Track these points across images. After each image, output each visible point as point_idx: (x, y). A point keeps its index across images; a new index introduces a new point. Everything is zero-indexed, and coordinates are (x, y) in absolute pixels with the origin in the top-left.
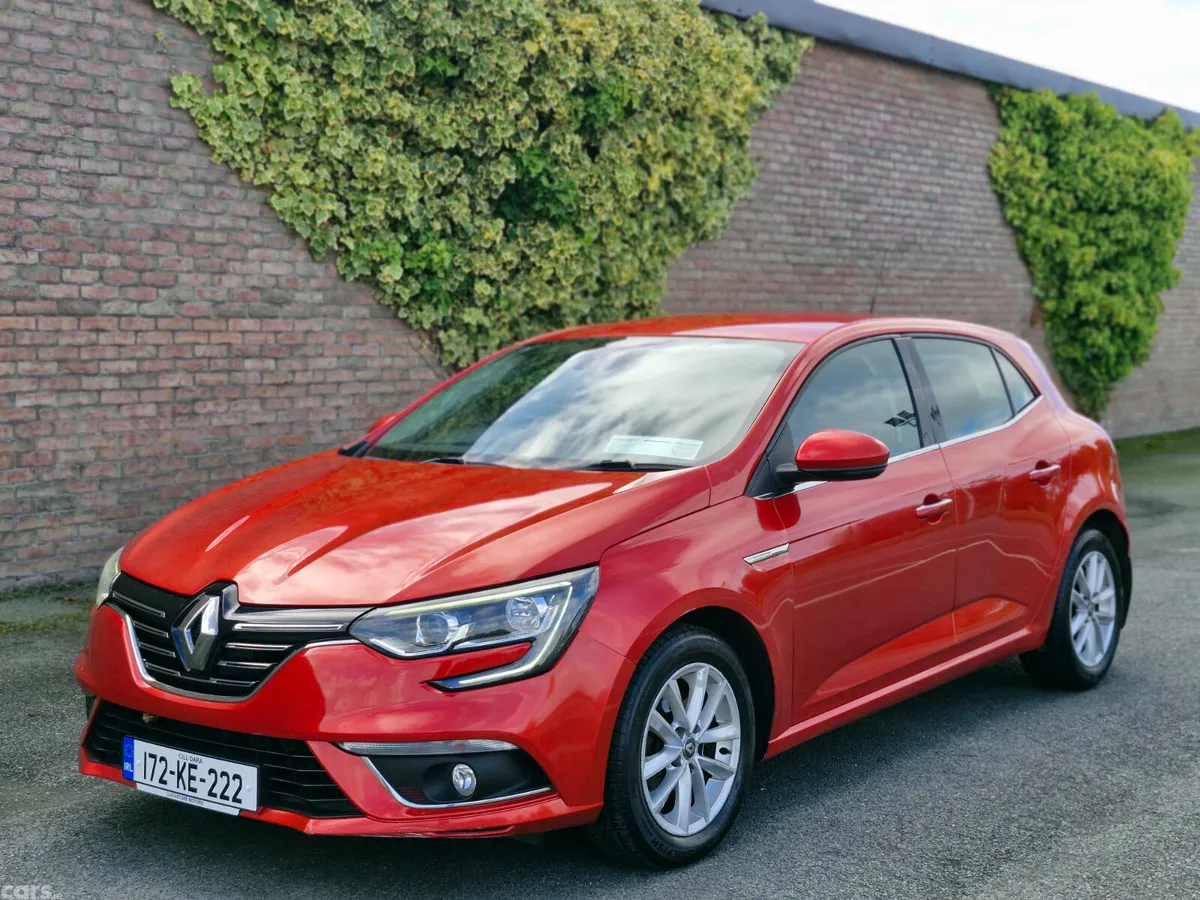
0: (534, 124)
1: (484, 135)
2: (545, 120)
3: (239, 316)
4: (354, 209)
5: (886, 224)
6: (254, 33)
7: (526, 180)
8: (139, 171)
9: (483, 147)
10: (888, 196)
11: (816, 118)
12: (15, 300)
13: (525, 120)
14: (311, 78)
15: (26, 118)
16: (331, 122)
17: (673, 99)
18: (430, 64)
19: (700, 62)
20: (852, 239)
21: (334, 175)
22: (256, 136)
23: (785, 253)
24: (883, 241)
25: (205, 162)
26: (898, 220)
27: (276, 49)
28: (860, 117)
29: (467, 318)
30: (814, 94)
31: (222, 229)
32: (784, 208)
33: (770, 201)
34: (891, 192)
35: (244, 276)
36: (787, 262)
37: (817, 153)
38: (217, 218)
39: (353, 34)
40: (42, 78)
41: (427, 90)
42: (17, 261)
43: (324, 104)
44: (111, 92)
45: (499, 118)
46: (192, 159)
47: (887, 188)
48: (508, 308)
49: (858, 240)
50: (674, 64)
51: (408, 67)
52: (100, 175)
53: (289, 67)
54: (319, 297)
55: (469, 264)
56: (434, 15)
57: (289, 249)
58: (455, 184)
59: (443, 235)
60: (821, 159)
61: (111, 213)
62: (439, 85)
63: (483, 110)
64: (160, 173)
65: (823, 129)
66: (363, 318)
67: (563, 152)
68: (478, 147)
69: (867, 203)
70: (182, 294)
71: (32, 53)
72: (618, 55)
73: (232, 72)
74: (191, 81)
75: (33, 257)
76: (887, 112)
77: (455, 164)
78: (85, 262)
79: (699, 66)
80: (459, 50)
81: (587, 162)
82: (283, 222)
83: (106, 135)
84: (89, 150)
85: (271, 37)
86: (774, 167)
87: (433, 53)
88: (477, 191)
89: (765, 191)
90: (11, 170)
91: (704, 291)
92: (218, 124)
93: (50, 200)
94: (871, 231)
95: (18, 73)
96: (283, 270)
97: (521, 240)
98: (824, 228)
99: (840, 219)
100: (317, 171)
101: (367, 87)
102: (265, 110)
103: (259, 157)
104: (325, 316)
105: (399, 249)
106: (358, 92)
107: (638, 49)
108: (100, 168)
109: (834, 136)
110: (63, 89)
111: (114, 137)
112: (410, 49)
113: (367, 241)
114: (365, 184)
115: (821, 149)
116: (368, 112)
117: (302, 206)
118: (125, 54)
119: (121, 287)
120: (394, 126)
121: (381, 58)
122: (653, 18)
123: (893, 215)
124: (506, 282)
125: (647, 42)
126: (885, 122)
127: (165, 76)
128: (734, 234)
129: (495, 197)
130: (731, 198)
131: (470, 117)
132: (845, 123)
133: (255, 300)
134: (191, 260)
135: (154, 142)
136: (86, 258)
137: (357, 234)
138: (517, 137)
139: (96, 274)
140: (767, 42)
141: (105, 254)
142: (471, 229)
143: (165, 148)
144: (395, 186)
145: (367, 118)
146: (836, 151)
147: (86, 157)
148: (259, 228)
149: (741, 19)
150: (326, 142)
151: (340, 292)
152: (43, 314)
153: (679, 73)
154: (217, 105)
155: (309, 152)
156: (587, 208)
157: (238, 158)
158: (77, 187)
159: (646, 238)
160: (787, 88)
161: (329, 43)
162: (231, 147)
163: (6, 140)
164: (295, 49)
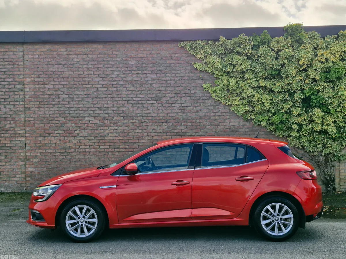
0: (309, 81)
2: (313, 80)
4: (255, 109)
6: (223, 72)
8: (196, 105)
9: (293, 90)
12: (167, 133)
15: (169, 97)
16: (245, 89)
22: (226, 94)
25: (213, 101)
27: (230, 75)
29: (292, 134)
31: (218, 116)
35: (224, 126)
38: (216, 113)
40: (173, 89)
42: (167, 125)
44: (189, 89)
46: (210, 101)
48: (305, 131)
52: (186, 107)
53: (234, 78)
54: (247, 130)
55: (292, 120)
57: (237, 119)
58: (287, 100)
59: (286, 113)
61: (189, 114)
64: (201, 105)
66: (262, 135)
68: (291, 90)
70: (207, 130)
71: (171, 84)
73: (219, 81)
74: (208, 85)
75: (171, 124)
77: (285, 95)
78: (183, 124)
83: (188, 98)
84: (184, 102)
85: (228, 73)
90: (166, 107)
92: (214, 93)
93: (175, 112)
95: (167, 89)
96: (236, 124)
97: (310, 113)
100: (243, 101)
101: (254, 79)
102: (228, 88)
103: (227, 99)
104: (249, 134)
105: (267, 118)
106: (251, 81)
108: (186, 105)
110: (178, 90)
111: (190, 99)
113: (259, 116)
116: (254, 85)
117: (238, 109)
118: (193, 81)
119: (191, 129)
121: (258, 72)
127: (201, 84)
133: (228, 131)
134: (210, 123)
135: (200, 98)
138: (303, 86)
139: (185, 127)
141: (187, 123)
143: (203, 100)
144: (263, 102)
148: (229, 115)
151: (254, 129)
152: (173, 136)
154: (215, 88)
156: (330, 103)
157: (220, 100)
158: (181, 110)
163: (165, 102)
164: (236, 74)
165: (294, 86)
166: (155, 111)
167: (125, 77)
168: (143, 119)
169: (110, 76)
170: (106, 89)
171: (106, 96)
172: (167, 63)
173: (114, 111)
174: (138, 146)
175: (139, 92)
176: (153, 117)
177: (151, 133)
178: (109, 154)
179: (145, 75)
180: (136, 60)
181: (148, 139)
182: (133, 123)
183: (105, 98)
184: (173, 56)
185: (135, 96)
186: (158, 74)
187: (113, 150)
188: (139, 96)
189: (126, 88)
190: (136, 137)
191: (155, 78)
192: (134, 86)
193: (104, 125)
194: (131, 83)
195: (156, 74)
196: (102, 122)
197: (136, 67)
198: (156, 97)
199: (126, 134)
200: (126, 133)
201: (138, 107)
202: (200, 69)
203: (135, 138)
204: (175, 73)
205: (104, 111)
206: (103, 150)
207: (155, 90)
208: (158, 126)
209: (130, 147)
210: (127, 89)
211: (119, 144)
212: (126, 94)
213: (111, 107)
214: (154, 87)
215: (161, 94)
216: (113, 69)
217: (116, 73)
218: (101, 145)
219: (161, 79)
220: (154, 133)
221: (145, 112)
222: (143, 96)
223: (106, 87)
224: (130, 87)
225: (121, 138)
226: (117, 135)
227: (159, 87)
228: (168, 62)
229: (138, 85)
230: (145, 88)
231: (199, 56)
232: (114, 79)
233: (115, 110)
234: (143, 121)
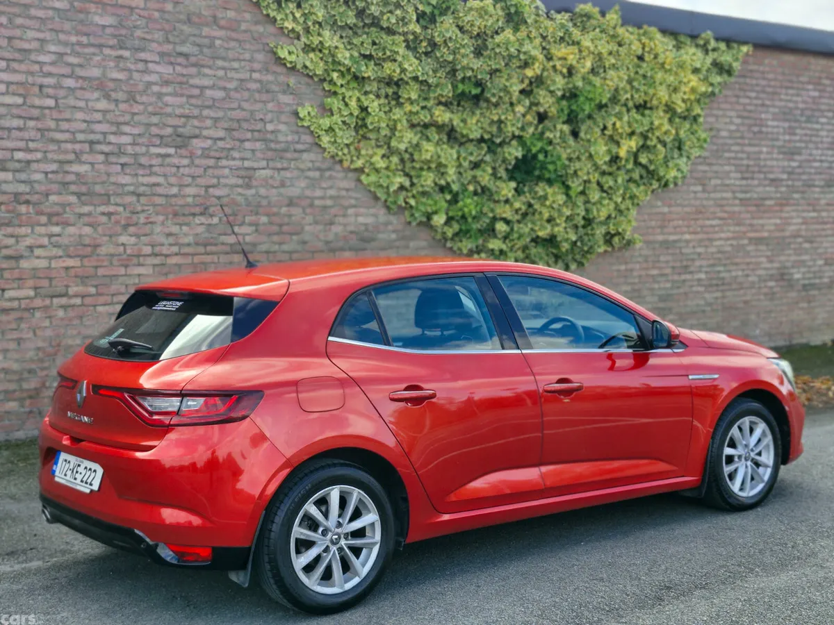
0: (534, 119)
1: (500, 129)
2: (542, 117)
3: (342, 249)
4: (415, 181)
5: (816, 168)
6: (349, 77)
7: (530, 155)
8: (279, 165)
9: (500, 137)
10: (817, 148)
11: (756, 98)
12: (205, 245)
13: (529, 118)
14: (386, 101)
15: (211, 138)
16: (399, 127)
17: (636, 96)
18: (461, 87)
19: (657, 70)
20: (788, 180)
21: (402, 160)
22: (351, 139)
23: (734, 192)
24: (814, 180)
26: (826, 165)
27: (363, 86)
28: (792, 95)
29: (491, 246)
30: (754, 82)
31: (331, 197)
32: (732, 161)
33: (721, 157)
34: (820, 146)
35: (345, 225)
36: (735, 198)
37: (758, 122)
38: (328, 190)
39: (410, 73)
40: (220, 114)
41: (462, 103)
42: (206, 222)
43: (393, 117)
44: (262, 120)
45: (509, 118)
46: (312, 156)
47: (816, 143)
48: (519, 238)
49: (793, 180)
50: (637, 73)
51: (446, 91)
52: (255, 169)
53: (372, 96)
54: (394, 236)
55: (492, 211)
56: (463, 57)
57: (374, 207)
58: (482, 161)
59: (475, 193)
60: (761, 126)
62: (470, 100)
63: (498, 114)
64: (292, 166)
65: (763, 105)
66: (423, 248)
67: (555, 136)
68: (497, 137)
69: (800, 154)
70: (307, 238)
71: (214, 100)
72: (593, 71)
73: (336, 102)
74: (310, 109)
75: (215, 220)
76: (815, 90)
77: (481, 149)
78: (247, 221)
79: (656, 73)
80: (479, 77)
81: (571, 141)
82: (370, 191)
83: (258, 145)
84: (248, 155)
85: (359, 79)
86: (724, 134)
87: (463, 80)
88: (497, 165)
89: (717, 151)
90: (202, 169)
91: (669, 221)
92: (327, 134)
93: (226, 185)
94: (804, 173)
95: (206, 112)
96: (370, 220)
97: (528, 195)
98: (765, 173)
99: (778, 167)
100: (391, 159)
101: (421, 104)
102: (357, 123)
103: (353, 152)
104: (398, 247)
105: (445, 205)
106: (415, 108)
107: (607, 66)
108: (255, 165)
109: (771, 110)
110: (233, 120)
111: (264, 146)
112: (450, 79)
113: (424, 200)
114: (422, 165)
115: (761, 119)
116: (422, 120)
117: (381, 180)
118: (270, 96)
119: (270, 235)
120: (440, 128)
121: (429, 86)
122: (620, 45)
123: (821, 161)
124: (519, 222)
125: (613, 61)
126: (814, 98)
127: (295, 107)
128: (693, 181)
129: (510, 167)
130: (688, 157)
131: (489, 118)
132: (781, 100)
133: (352, 239)
134: (312, 217)
135: (288, 147)
136: (248, 219)
137: (417, 196)
138: (523, 129)
139: (254, 228)
140: (714, 50)
141: (259, 217)
142: (494, 189)
143: (295, 151)
144: (440, 165)
145: (422, 123)
146: (773, 120)
147: (247, 159)
148: (355, 195)
149: (694, 37)
150: (396, 140)
151: (407, 233)
152: (222, 253)
153: (641, 79)
154: (326, 122)
155: (385, 147)
156: (572, 172)
157: (340, 153)
158: (242, 177)
159: (618, 189)
160: (732, 79)
161: (395, 79)
162: (336, 148)
163: (199, 152)
164: (375, 84)
165: (510, 129)
166: (173, 180)
167: (81, 66)
168: (138, 201)
169: (33, 57)
170: (20, 100)
171: (20, 123)
172: (204, 34)
173: (50, 176)
174: (124, 287)
175: (127, 118)
176: (166, 196)
177: (162, 245)
178: (33, 315)
179: (141, 66)
180: (113, 14)
181: (154, 265)
182: (109, 214)
183: (19, 129)
184: (220, 15)
185: (114, 129)
186: (179, 64)
187: (48, 302)
188: (126, 129)
189: (87, 101)
190: (119, 260)
191: (170, 77)
192: (110, 96)
193: (16, 222)
194: (100, 85)
195: (172, 63)
196: (8, 212)
197: (115, 36)
198: (174, 137)
199: (89, 249)
200: (89, 246)
201: (123, 165)
202: (291, 62)
203: (115, 262)
204: (224, 68)
205: (17, 174)
206: (15, 304)
207: (169, 115)
208: (181, 225)
209: (100, 291)
210: (90, 104)
211: (65, 283)
212: (85, 121)
213: (37, 161)
214: (167, 105)
215: (188, 128)
216: (41, 35)
217: (53, 48)
218: (7, 287)
219: (187, 83)
220: (171, 245)
221: (146, 180)
222: (136, 131)
223: (21, 91)
224: (98, 100)
225: (70, 262)
226: (60, 253)
227: (181, 106)
228: (206, 31)
229: (121, 96)
230: (141, 107)
231: (289, 25)
232: (46, 69)
233: (53, 172)
234: (139, 208)
